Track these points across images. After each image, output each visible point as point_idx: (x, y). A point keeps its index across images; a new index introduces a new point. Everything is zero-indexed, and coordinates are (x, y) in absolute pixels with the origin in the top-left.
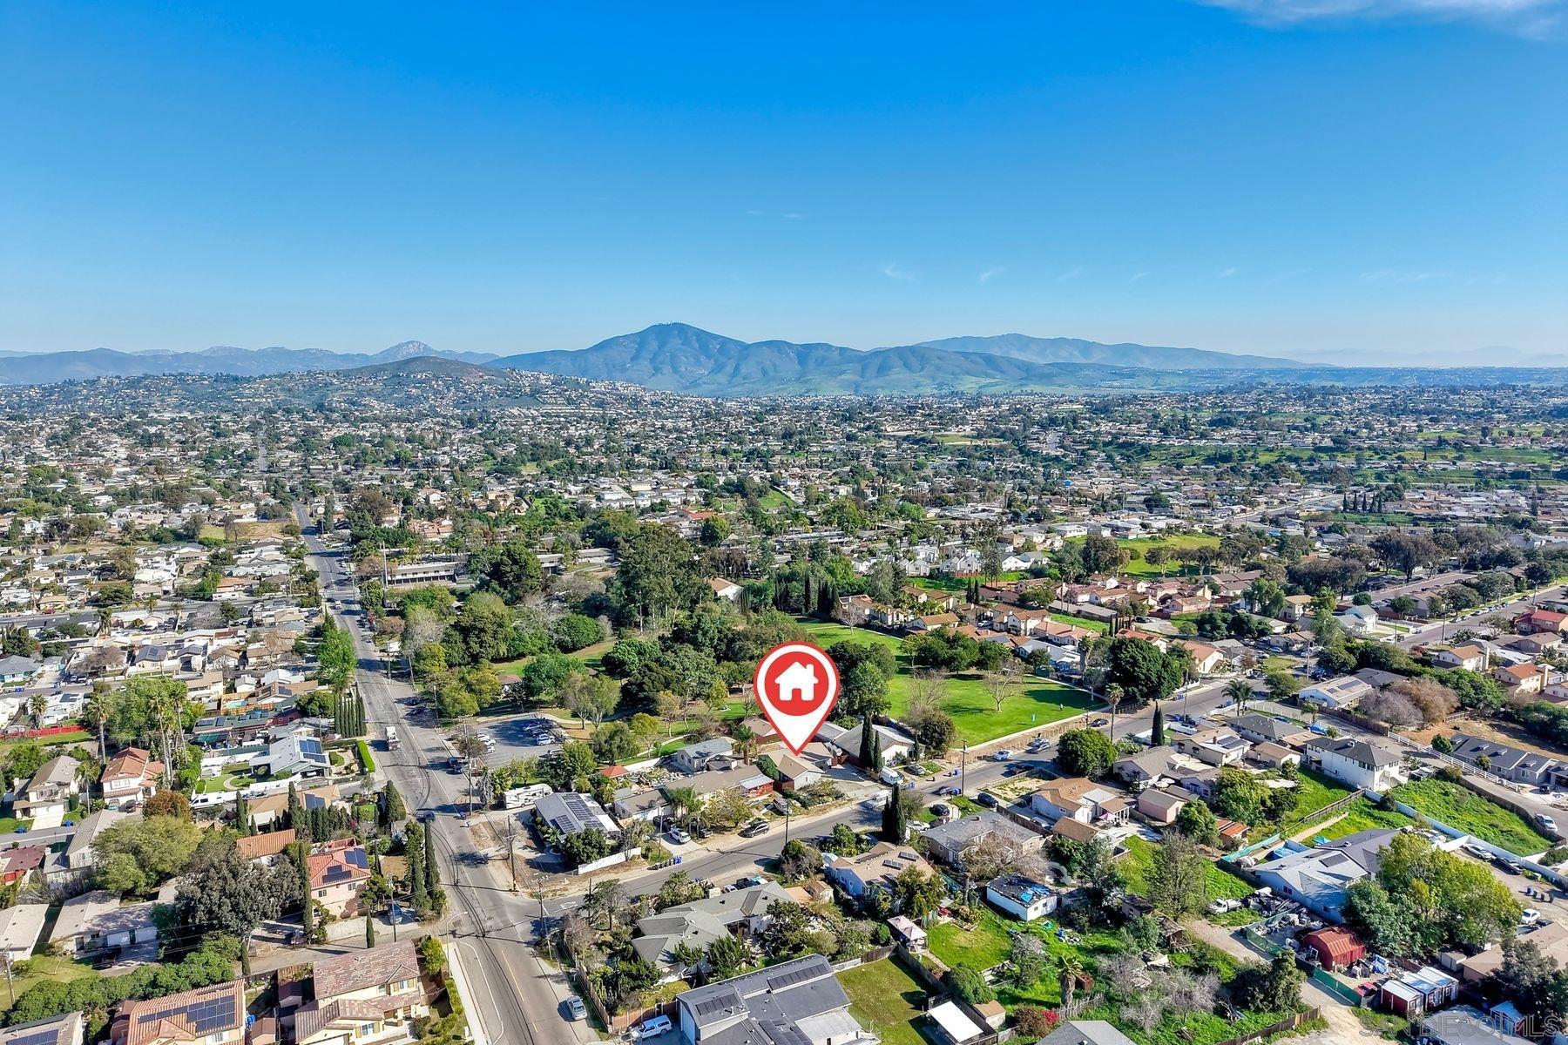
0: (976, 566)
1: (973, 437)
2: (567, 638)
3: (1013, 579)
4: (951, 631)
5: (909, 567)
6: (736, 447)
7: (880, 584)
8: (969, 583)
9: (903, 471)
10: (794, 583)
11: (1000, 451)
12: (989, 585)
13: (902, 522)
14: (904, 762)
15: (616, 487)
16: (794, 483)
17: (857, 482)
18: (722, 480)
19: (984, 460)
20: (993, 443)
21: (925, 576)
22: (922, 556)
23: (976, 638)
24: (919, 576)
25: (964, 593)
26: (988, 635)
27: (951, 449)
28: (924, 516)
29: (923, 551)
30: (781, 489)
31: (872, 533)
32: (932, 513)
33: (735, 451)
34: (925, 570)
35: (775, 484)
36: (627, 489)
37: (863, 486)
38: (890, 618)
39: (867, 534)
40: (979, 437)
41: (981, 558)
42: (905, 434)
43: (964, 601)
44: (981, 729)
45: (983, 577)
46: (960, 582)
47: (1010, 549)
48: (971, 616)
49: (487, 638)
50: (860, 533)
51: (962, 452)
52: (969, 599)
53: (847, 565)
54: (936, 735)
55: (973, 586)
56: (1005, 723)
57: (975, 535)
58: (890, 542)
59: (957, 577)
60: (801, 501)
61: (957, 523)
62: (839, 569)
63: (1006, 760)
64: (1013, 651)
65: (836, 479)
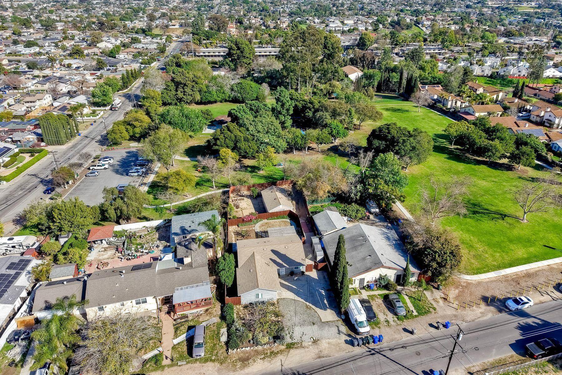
0: (524, 72)
1: (536, 8)
2: (239, 95)
3: (550, 83)
4: (492, 122)
5: (477, 70)
6: (408, 8)
7: (452, 79)
8: (518, 83)
9: (491, 20)
10: (394, 73)
11: (550, 15)
12: (531, 85)
13: (481, 44)
14: (387, 287)
15: (337, 22)
16: (428, 23)
17: (463, 24)
18: (390, 20)
19: (539, 18)
20: (547, 11)
21: (487, 76)
22: (489, 63)
23: (515, 128)
24: (482, 76)
25: (512, 89)
26: (527, 128)
27: (522, 13)
28: (496, 41)
29: (490, 61)
30: (420, 26)
31: (460, 48)
32: (502, 40)
33: (407, 10)
34: (488, 72)
35: (417, 23)
36: (342, 22)
37: (466, 26)
38: (450, 103)
39: (457, 49)
40: (539, 7)
41: (530, 67)
42: (497, 6)
43: (510, 96)
44: (498, 246)
45: (528, 80)
46: (511, 82)
47: (551, 63)
48: (514, 109)
49: (188, 90)
50: (452, 48)
51: (528, 15)
52: (515, 95)
53: (435, 65)
54: (435, 265)
55: (520, 85)
56: (527, 242)
57: (528, 54)
58: (469, 54)
59: (509, 79)
60: (428, 33)
61: (518, 46)
62: (428, 68)
63: (522, 314)
64: (547, 145)
65: (452, 22)
